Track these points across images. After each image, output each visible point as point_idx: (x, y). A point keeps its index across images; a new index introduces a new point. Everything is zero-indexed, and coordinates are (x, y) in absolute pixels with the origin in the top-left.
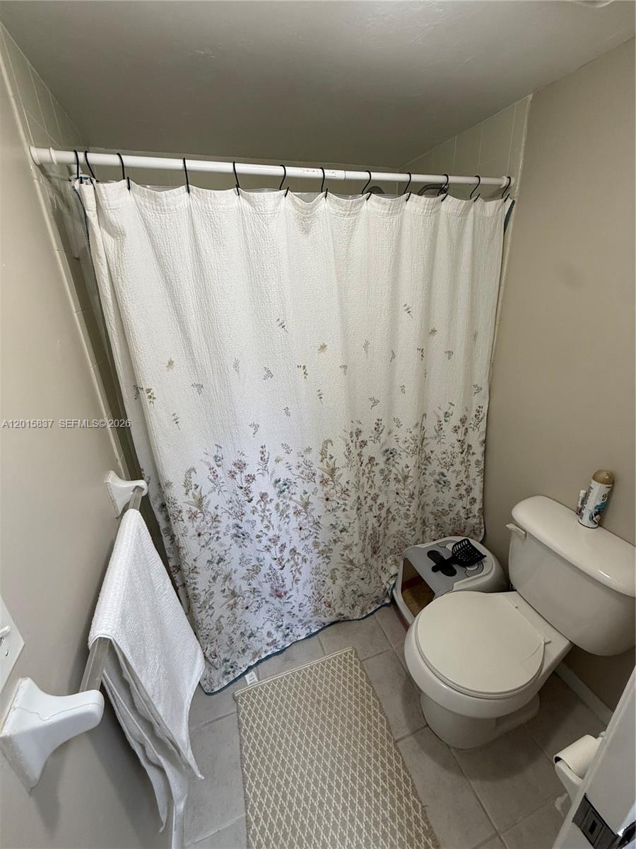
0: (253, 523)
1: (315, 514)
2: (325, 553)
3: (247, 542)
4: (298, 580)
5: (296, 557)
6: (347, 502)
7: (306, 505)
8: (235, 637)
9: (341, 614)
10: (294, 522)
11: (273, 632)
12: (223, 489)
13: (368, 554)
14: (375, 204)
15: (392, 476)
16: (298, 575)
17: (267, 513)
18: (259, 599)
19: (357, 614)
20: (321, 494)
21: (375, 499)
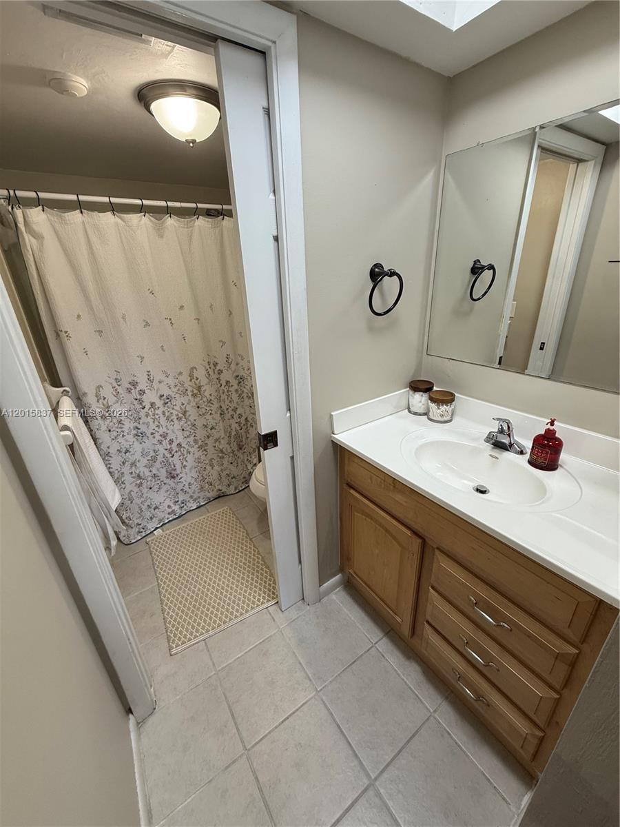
0: (148, 424)
1: (192, 418)
2: (203, 447)
3: (145, 439)
4: (185, 466)
5: (182, 449)
6: (212, 408)
7: (185, 413)
8: (144, 508)
9: (220, 490)
10: (177, 425)
11: (172, 505)
12: (124, 402)
13: (236, 448)
14: (203, 222)
15: (245, 395)
16: (185, 463)
17: (157, 417)
18: (159, 482)
19: (232, 490)
20: (193, 404)
21: (235, 410)
